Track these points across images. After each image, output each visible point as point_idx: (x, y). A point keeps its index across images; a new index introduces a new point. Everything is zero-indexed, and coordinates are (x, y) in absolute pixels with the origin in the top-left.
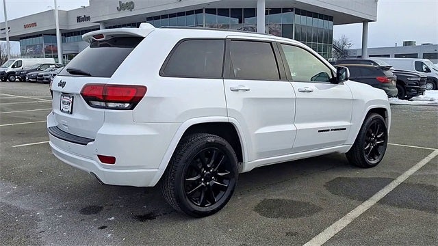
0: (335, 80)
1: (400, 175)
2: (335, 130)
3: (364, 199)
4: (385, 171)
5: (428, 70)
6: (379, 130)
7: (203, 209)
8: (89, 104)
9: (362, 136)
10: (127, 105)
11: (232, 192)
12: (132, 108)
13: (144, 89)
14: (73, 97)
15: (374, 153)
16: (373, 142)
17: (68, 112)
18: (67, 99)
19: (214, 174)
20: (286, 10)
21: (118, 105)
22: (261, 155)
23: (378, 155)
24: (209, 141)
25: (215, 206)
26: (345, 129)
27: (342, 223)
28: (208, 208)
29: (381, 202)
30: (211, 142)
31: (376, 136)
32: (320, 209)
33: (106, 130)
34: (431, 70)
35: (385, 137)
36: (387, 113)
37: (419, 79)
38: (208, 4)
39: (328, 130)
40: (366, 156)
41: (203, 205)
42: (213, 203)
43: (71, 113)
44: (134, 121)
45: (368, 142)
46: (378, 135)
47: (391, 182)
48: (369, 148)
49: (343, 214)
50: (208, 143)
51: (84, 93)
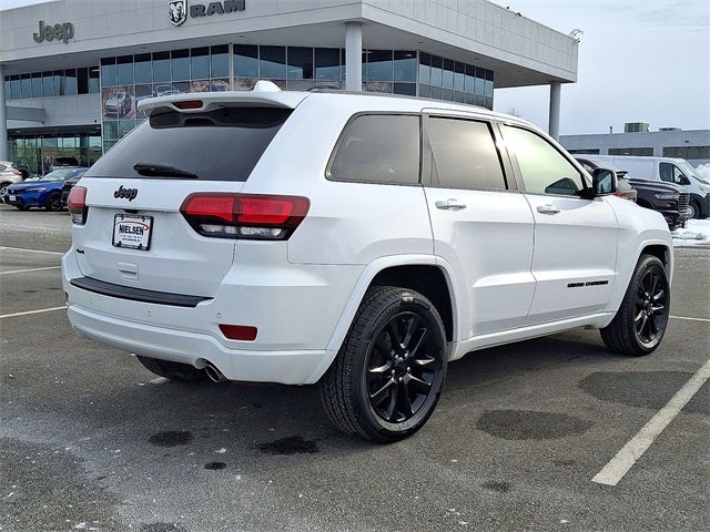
0: (589, 194)
1: (701, 366)
2: (592, 284)
3: (658, 406)
4: (672, 360)
5: (685, 181)
6: (657, 287)
7: (394, 427)
8: (199, 230)
9: (632, 295)
10: (277, 232)
11: (438, 395)
12: (286, 238)
13: (305, 203)
14: (152, 219)
15: (650, 329)
16: (646, 308)
17: (140, 248)
18: (132, 222)
19: (411, 362)
20: (401, 55)
21: (258, 231)
22: (481, 328)
23: (655, 332)
24: (405, 299)
25: (412, 422)
26: (606, 282)
27: (639, 445)
28: (402, 426)
29: (688, 408)
30: (408, 302)
31: (652, 297)
32: (590, 424)
33: (237, 277)
34: (690, 179)
35: (665, 300)
36: (668, 254)
37: (677, 197)
38: (241, 35)
39: (581, 285)
40: (637, 334)
41: (393, 420)
42: (409, 416)
43: (148, 249)
44: (290, 263)
45: (640, 307)
46: (656, 293)
47: (690, 377)
48: (642, 319)
49: (634, 429)
50: (403, 303)
51: (189, 209)
